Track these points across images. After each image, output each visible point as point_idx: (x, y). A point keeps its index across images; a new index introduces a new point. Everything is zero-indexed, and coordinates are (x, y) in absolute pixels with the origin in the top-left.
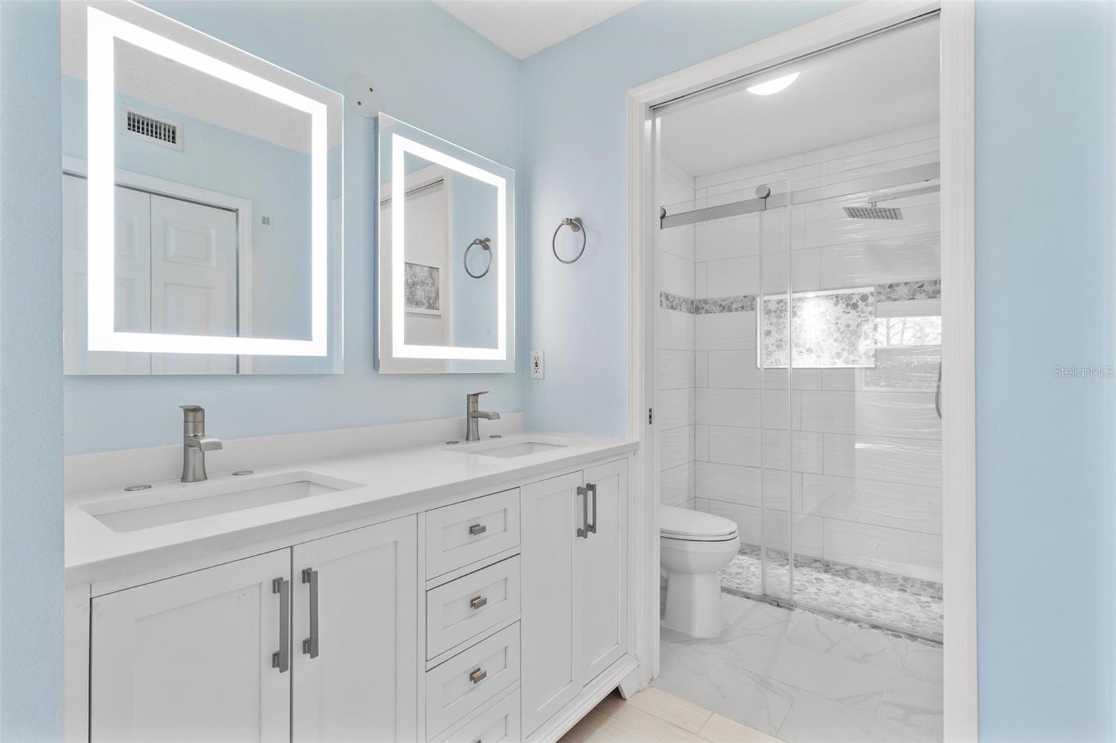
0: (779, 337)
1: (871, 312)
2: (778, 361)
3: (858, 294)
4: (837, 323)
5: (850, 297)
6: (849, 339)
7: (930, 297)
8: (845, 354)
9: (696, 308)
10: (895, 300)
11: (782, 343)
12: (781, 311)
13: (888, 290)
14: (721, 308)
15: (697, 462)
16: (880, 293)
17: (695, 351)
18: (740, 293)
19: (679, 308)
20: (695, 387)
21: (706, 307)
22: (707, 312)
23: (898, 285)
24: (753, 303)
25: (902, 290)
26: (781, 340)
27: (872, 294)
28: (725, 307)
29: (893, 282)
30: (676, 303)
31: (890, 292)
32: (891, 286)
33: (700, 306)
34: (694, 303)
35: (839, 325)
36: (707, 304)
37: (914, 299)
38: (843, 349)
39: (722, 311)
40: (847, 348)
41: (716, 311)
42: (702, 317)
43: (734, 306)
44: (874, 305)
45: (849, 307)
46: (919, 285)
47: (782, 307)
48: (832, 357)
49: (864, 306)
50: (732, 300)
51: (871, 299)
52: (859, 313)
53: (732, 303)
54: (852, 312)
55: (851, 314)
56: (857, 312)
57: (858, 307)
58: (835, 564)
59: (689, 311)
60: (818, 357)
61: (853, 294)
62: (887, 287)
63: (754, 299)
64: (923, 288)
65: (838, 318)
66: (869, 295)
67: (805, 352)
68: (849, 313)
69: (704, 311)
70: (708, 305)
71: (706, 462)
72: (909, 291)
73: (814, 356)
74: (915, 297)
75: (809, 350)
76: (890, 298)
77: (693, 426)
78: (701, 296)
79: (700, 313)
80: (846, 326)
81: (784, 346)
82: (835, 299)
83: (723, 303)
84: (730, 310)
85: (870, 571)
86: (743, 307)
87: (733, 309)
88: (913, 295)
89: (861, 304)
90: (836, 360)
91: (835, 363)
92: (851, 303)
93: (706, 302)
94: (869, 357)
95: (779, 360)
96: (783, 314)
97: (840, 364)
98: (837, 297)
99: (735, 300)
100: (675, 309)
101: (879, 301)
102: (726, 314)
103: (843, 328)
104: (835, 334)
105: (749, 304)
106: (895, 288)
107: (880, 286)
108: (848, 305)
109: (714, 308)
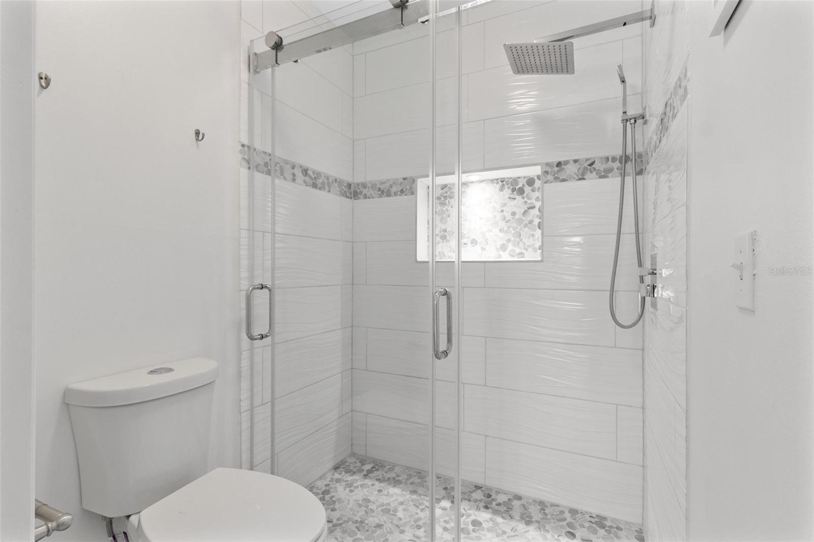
0: (443, 227)
1: (538, 197)
2: (441, 254)
3: (524, 177)
4: (502, 211)
5: (515, 181)
6: (514, 228)
7: (601, 177)
8: (510, 247)
9: (353, 192)
10: (564, 180)
11: (446, 234)
12: (445, 197)
13: (556, 169)
14: (380, 193)
15: (353, 370)
16: (546, 172)
17: (353, 242)
18: (400, 175)
19: (327, 188)
20: (353, 284)
21: (365, 191)
22: (366, 197)
23: (567, 163)
24: (413, 185)
25: (571, 169)
26: (445, 231)
27: (539, 177)
28: (384, 192)
29: (561, 159)
30: (321, 181)
31: (558, 172)
32: (559, 164)
33: (358, 191)
34: (352, 188)
35: (504, 213)
36: (365, 188)
37: (584, 179)
38: (509, 241)
39: (380, 196)
40: (512, 239)
41: (374, 196)
42: (361, 203)
43: (394, 189)
44: (540, 190)
45: (515, 193)
46: (589, 162)
47: (446, 192)
48: (497, 249)
49: (530, 191)
50: (391, 182)
51: (538, 183)
52: (526, 200)
53: (391, 186)
54: (519, 198)
55: (516, 201)
56: (523, 198)
57: (524, 193)
58: (498, 492)
59: (344, 194)
60: (483, 249)
61: (519, 178)
62: (555, 165)
63: (413, 181)
64: (593, 166)
65: (505, 205)
66: (536, 178)
67: (469, 245)
68: (515, 199)
69: (362, 196)
70: (367, 190)
71: (364, 370)
72: (579, 169)
73: (478, 248)
74: (584, 177)
75: (474, 242)
76: (559, 178)
77: (351, 328)
78: (359, 179)
79: (359, 198)
80: (512, 215)
81: (448, 238)
82: (500, 183)
83: (382, 187)
84: (389, 195)
85: (535, 501)
86: (402, 191)
87: (393, 194)
88: (583, 174)
89: (527, 189)
90: (501, 253)
91: (500, 256)
92: (517, 188)
93: (364, 186)
94: (535, 250)
95: (443, 253)
96: (447, 201)
97: (505, 257)
98: (502, 182)
99: (394, 183)
100: (320, 189)
101: (546, 182)
102: (385, 199)
103: (509, 217)
104: (500, 223)
105: (408, 187)
106: (563, 166)
107: (547, 164)
108: (513, 190)
109: (372, 193)
